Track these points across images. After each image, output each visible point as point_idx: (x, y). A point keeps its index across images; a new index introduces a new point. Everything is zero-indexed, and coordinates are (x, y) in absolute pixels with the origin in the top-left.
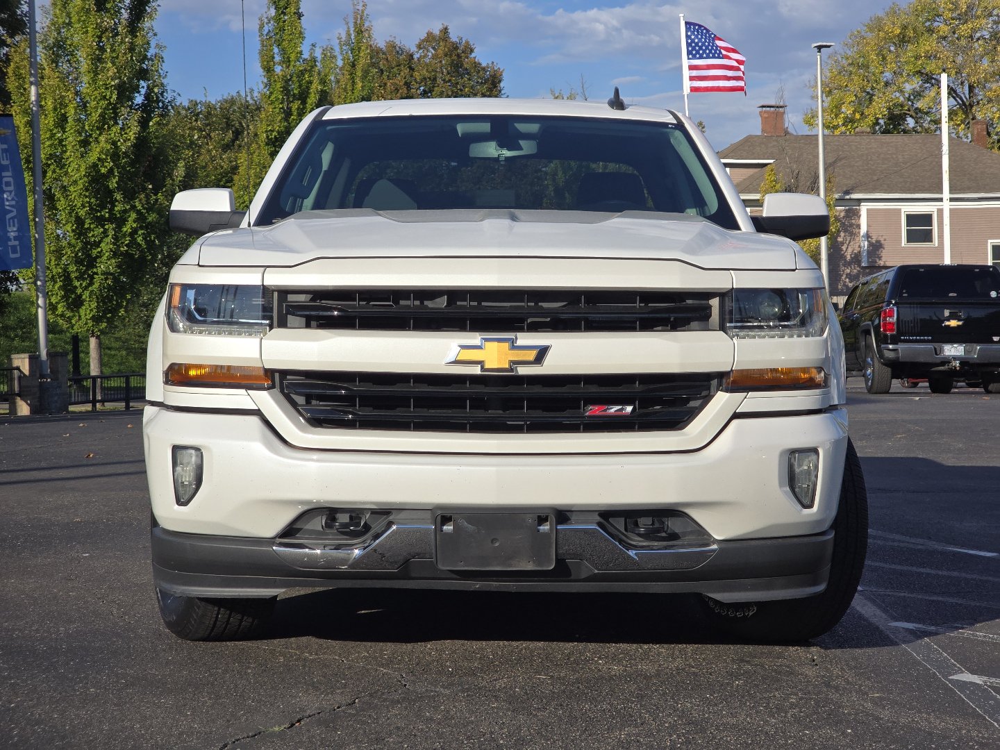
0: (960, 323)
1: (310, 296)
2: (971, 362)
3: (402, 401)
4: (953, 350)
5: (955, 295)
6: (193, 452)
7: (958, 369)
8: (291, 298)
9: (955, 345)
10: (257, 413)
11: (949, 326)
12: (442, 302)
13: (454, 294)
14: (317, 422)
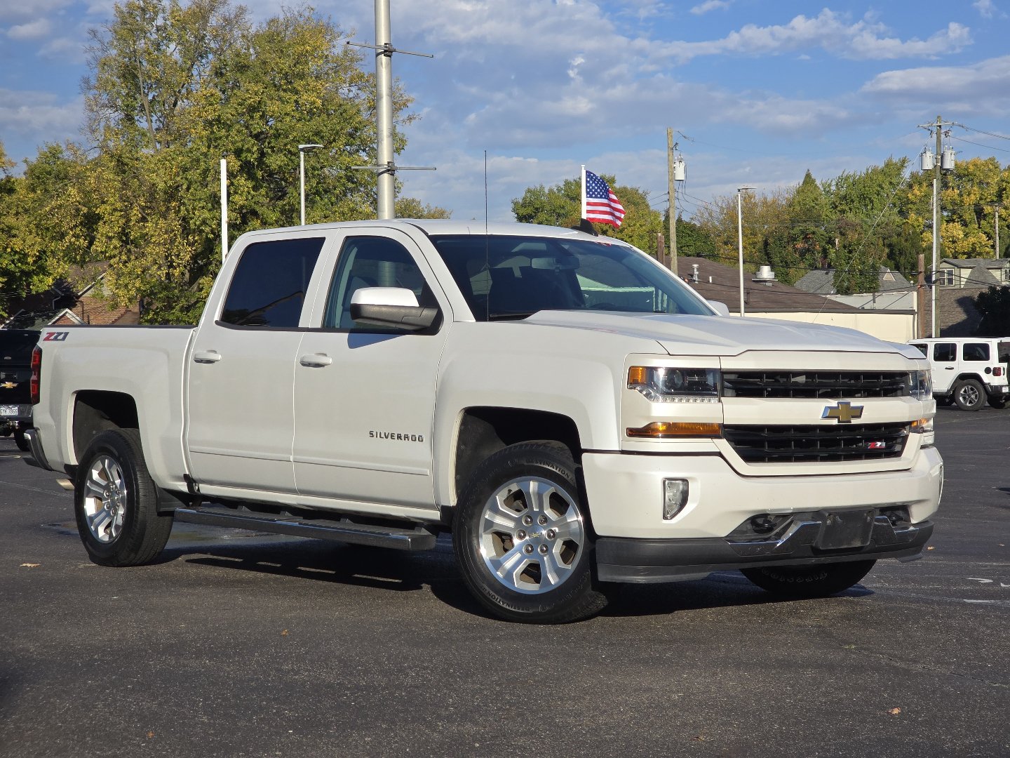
0: (15, 385)
1: (737, 376)
2: (26, 422)
3: (786, 443)
4: (8, 411)
5: (10, 358)
6: (680, 482)
7: (17, 428)
8: (726, 377)
9: (10, 406)
10: (720, 454)
11: (4, 387)
12: (802, 379)
13: (810, 374)
14: (748, 458)
